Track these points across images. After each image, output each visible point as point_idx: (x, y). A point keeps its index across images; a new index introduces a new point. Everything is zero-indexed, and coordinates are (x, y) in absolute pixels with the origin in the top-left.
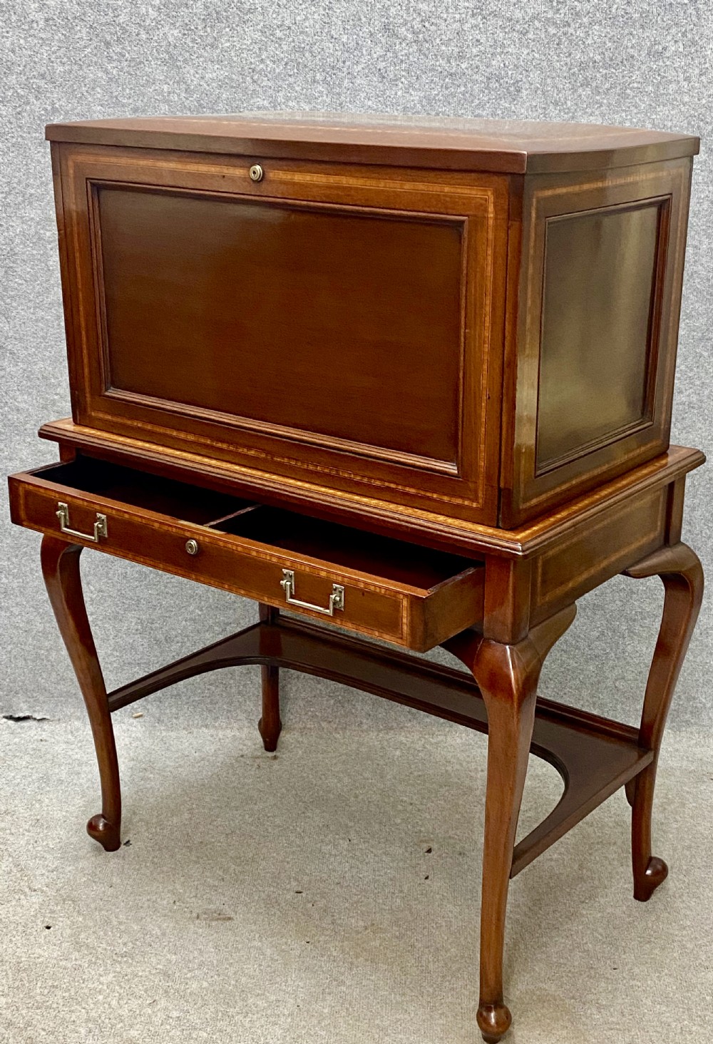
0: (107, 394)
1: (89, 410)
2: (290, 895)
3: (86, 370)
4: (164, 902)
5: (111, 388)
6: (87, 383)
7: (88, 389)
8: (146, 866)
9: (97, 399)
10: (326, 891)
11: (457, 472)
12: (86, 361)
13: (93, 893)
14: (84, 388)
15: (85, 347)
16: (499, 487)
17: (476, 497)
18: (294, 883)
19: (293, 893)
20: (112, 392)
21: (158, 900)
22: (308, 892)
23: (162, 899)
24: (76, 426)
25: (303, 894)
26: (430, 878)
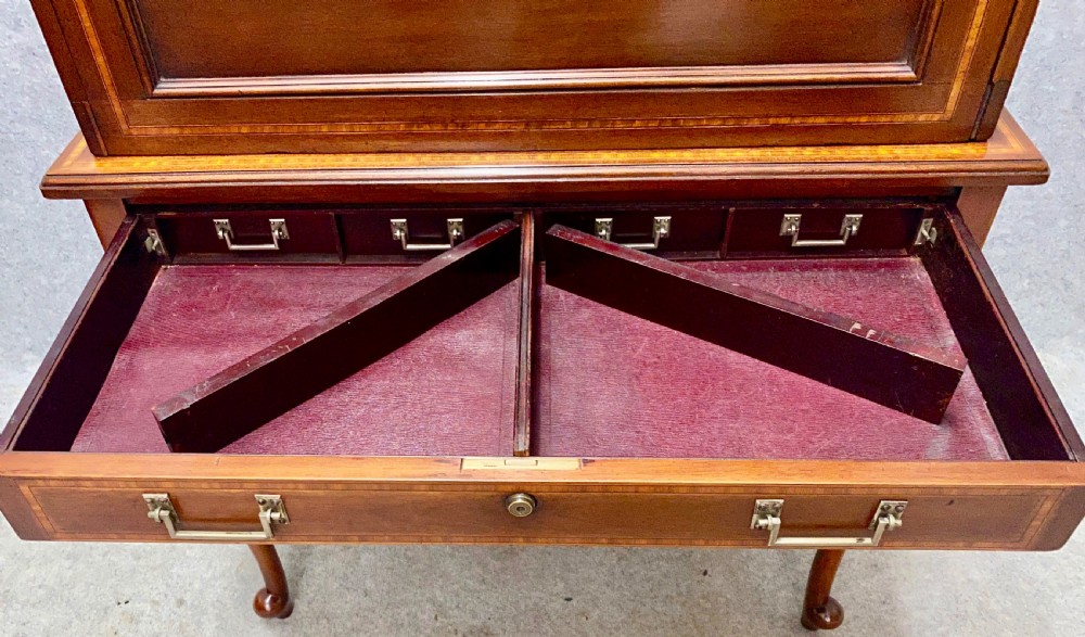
0: (156, 91)
1: (124, 127)
2: (558, 604)
3: (100, 60)
4: (425, 617)
5: (162, 79)
6: (107, 81)
7: (112, 94)
8: (400, 563)
9: (137, 104)
10: (598, 594)
11: (912, 75)
12: (94, 43)
13: (348, 605)
14: (103, 93)
15: (84, 15)
16: (990, 82)
17: (942, 107)
18: (561, 585)
19: (562, 601)
20: (167, 87)
21: (419, 613)
22: (579, 598)
23: (423, 612)
24: (102, 161)
25: (574, 602)
26: (709, 573)
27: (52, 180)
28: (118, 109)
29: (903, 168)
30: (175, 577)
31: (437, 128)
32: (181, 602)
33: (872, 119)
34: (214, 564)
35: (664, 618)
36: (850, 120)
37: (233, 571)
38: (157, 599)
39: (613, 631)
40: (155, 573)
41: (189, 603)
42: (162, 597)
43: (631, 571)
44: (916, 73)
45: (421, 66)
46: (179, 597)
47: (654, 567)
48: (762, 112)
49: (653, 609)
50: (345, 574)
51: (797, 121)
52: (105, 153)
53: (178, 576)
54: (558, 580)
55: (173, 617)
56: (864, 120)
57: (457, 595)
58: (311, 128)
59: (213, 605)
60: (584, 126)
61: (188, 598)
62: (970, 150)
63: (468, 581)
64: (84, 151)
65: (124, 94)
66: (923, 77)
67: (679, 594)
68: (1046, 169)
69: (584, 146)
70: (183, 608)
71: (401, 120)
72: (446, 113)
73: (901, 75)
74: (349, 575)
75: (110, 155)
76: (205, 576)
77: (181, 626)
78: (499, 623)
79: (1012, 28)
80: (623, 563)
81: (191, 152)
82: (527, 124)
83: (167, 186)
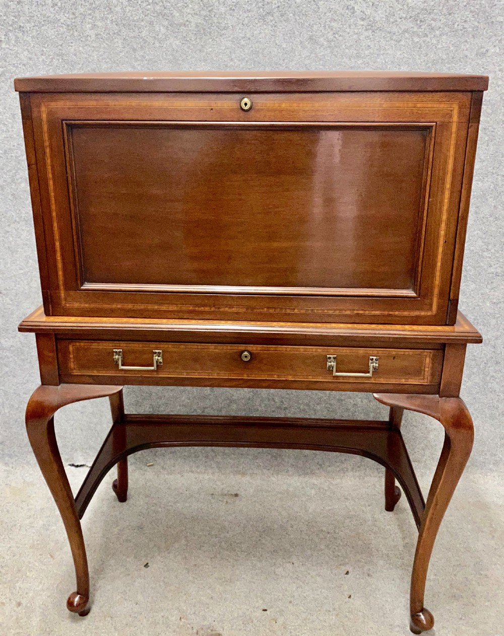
0: (82, 288)
1: (63, 302)
2: (259, 613)
3: (60, 273)
4: (174, 618)
5: (86, 283)
6: (61, 283)
7: (62, 287)
8: (160, 585)
9: (72, 293)
10: (283, 608)
11: (415, 295)
12: (60, 265)
13: (125, 610)
14: (58, 287)
15: (58, 254)
16: (449, 299)
17: (430, 309)
18: (261, 602)
19: (261, 611)
20: (88, 286)
21: (170, 617)
22: (271, 610)
23: (172, 616)
24: (49, 317)
25: (268, 612)
26: (352, 597)
27: (25, 324)
28: (63, 295)
29: (416, 333)
30: (18, 588)
31: (207, 309)
32: (19, 604)
33: (400, 313)
34: (43, 582)
35: (324, 624)
36: (391, 313)
37: (55, 586)
38: (4, 601)
39: (292, 631)
40: (5, 586)
41: (24, 605)
42: (8, 600)
43: (305, 595)
44: (416, 294)
45: (202, 282)
46: (18, 601)
47: (319, 593)
48: (351, 308)
49: (317, 618)
50: (125, 591)
51: (367, 312)
52: (51, 314)
53: (20, 588)
54: (259, 599)
55: (13, 613)
56: (397, 313)
57: (195, 606)
58: (150, 307)
59: (39, 607)
60: (272, 311)
61: (24, 602)
62: (447, 328)
63: (202, 598)
64: (42, 313)
65: (67, 288)
66: (419, 295)
67: (334, 609)
68: (481, 337)
69: (272, 319)
70: (19, 608)
71: (191, 304)
72: (211, 302)
73: (410, 295)
74: (128, 591)
75: (53, 315)
76: (37, 589)
77: (17, 619)
78: (221, 624)
79: (453, 277)
80: (300, 590)
81: (92, 315)
82: (247, 309)
83: (79, 328)
